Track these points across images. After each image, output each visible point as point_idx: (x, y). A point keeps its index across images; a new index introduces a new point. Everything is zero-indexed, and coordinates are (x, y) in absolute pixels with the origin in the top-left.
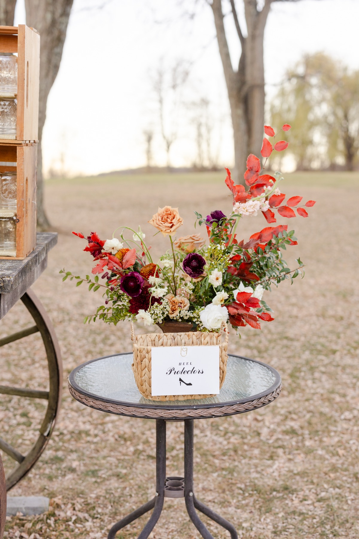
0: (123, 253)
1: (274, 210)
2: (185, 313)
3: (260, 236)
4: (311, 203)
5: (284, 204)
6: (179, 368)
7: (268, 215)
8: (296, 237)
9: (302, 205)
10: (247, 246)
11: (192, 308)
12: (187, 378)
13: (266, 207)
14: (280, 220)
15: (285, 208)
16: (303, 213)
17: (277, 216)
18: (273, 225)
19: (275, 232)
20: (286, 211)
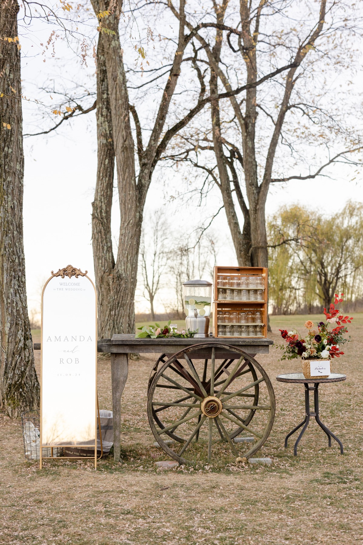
0: (294, 336)
1: (340, 321)
2: (315, 354)
3: (335, 330)
4: (352, 319)
5: (343, 319)
6: (318, 368)
7: (338, 323)
8: (347, 329)
9: (349, 319)
10: (332, 333)
11: (317, 353)
12: (321, 371)
13: (338, 320)
14: (342, 324)
15: (344, 320)
16: (350, 322)
17: (341, 323)
18: (340, 326)
19: (340, 328)
20: (344, 321)
